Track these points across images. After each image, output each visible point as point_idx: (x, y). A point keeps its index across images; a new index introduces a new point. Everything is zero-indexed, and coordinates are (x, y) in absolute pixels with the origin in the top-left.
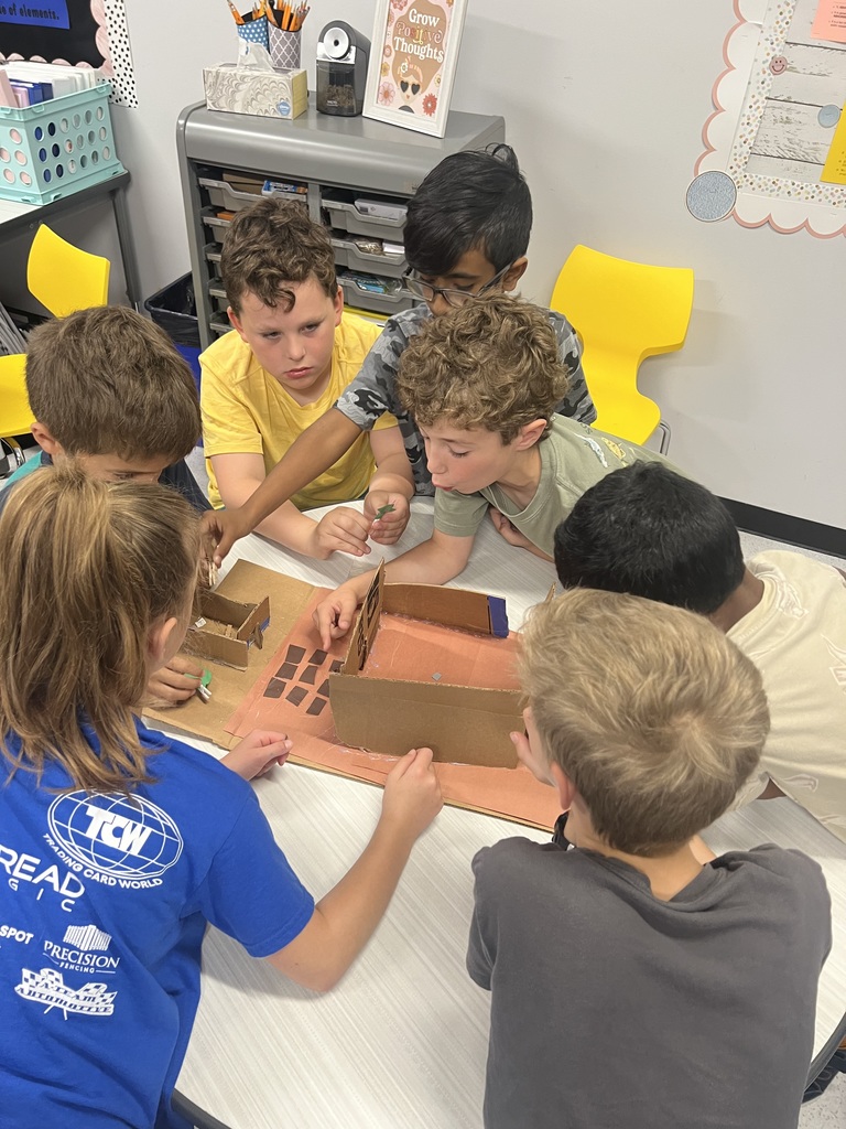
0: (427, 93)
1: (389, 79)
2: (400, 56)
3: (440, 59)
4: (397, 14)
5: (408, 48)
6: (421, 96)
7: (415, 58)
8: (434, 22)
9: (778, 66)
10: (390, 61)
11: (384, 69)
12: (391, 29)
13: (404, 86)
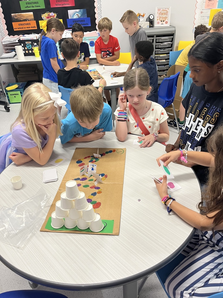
0: (166, 21)
1: (159, 21)
2: (160, 17)
3: (167, 16)
4: (159, 12)
5: (161, 16)
6: (165, 22)
7: (163, 17)
8: (166, 12)
9: (202, 12)
10: (158, 18)
11: (158, 20)
12: (158, 14)
13: (161, 21)
